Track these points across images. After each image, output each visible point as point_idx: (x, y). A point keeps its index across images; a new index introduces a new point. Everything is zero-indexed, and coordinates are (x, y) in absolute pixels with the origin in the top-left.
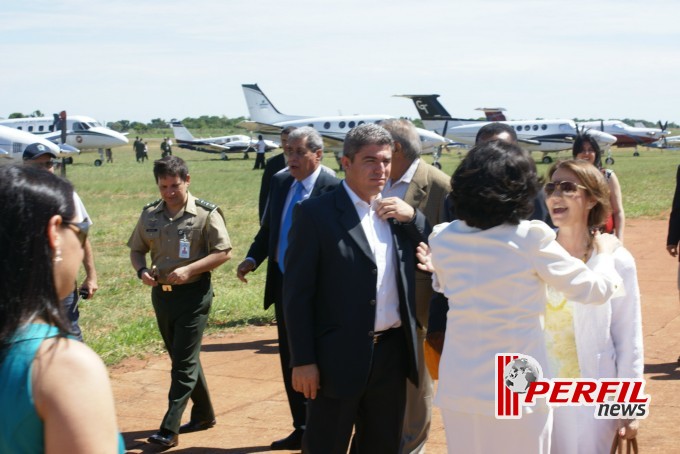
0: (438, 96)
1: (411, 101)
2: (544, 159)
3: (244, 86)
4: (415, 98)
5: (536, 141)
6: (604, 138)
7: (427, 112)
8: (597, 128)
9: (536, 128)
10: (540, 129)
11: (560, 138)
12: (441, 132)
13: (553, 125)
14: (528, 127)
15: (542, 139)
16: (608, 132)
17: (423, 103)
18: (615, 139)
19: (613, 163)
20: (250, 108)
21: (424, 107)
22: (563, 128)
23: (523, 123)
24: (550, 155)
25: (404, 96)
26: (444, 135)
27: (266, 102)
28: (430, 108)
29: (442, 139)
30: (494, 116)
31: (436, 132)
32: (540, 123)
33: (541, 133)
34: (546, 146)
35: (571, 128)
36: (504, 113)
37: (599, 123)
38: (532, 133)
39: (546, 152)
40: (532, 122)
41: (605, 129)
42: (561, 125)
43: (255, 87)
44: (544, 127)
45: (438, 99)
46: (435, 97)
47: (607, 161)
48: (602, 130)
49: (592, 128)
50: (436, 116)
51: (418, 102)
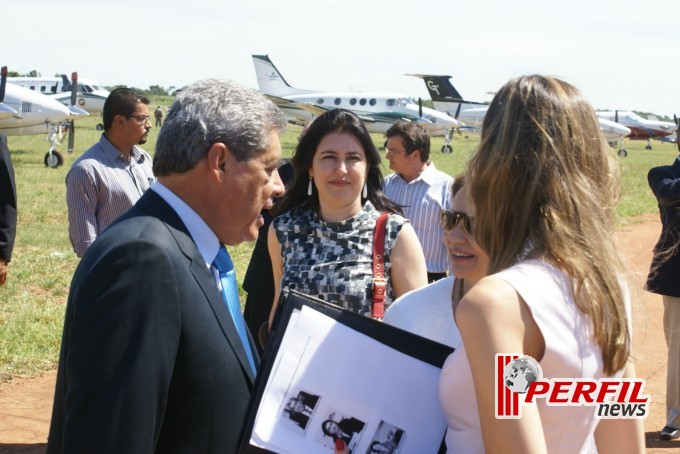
0: (451, 77)
1: (423, 81)
3: (254, 56)
4: (427, 79)
6: (618, 129)
7: (438, 93)
8: (611, 119)
12: (454, 114)
16: (621, 123)
17: (435, 84)
18: (629, 131)
19: (626, 155)
20: (259, 80)
21: (435, 88)
25: (416, 75)
26: (456, 117)
27: (277, 74)
28: (442, 89)
29: (455, 121)
31: (449, 114)
37: (613, 114)
41: (619, 120)
43: (266, 58)
45: (450, 80)
46: (447, 78)
47: (619, 153)
48: (617, 121)
49: (604, 118)
50: (448, 98)
51: (429, 82)
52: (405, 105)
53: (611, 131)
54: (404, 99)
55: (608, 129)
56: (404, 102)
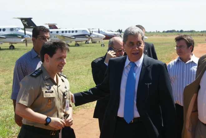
0: (32, 18)
1: (20, 20)
2: (75, 45)
4: (22, 19)
5: (74, 37)
6: (100, 36)
7: (27, 25)
8: (97, 32)
9: (73, 32)
10: (74, 32)
11: (83, 36)
13: (80, 31)
14: (70, 32)
15: (76, 36)
17: (25, 21)
18: (105, 36)
19: (104, 46)
21: (26, 23)
22: (84, 32)
23: (68, 30)
24: (78, 43)
25: (17, 18)
28: (28, 23)
30: (52, 27)
32: (75, 30)
33: (75, 34)
34: (77, 39)
35: (87, 32)
36: (56, 26)
37: (98, 30)
38: (71, 34)
39: (76, 42)
40: (71, 30)
41: (100, 32)
42: (83, 31)
44: (76, 31)
45: (32, 19)
46: (30, 19)
47: (101, 45)
48: (99, 32)
49: (95, 32)
50: (31, 27)
51: (23, 21)
52: (18, 30)
53: (98, 36)
54: (17, 28)
55: (97, 36)
56: (17, 29)
